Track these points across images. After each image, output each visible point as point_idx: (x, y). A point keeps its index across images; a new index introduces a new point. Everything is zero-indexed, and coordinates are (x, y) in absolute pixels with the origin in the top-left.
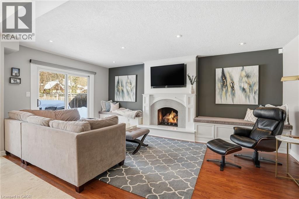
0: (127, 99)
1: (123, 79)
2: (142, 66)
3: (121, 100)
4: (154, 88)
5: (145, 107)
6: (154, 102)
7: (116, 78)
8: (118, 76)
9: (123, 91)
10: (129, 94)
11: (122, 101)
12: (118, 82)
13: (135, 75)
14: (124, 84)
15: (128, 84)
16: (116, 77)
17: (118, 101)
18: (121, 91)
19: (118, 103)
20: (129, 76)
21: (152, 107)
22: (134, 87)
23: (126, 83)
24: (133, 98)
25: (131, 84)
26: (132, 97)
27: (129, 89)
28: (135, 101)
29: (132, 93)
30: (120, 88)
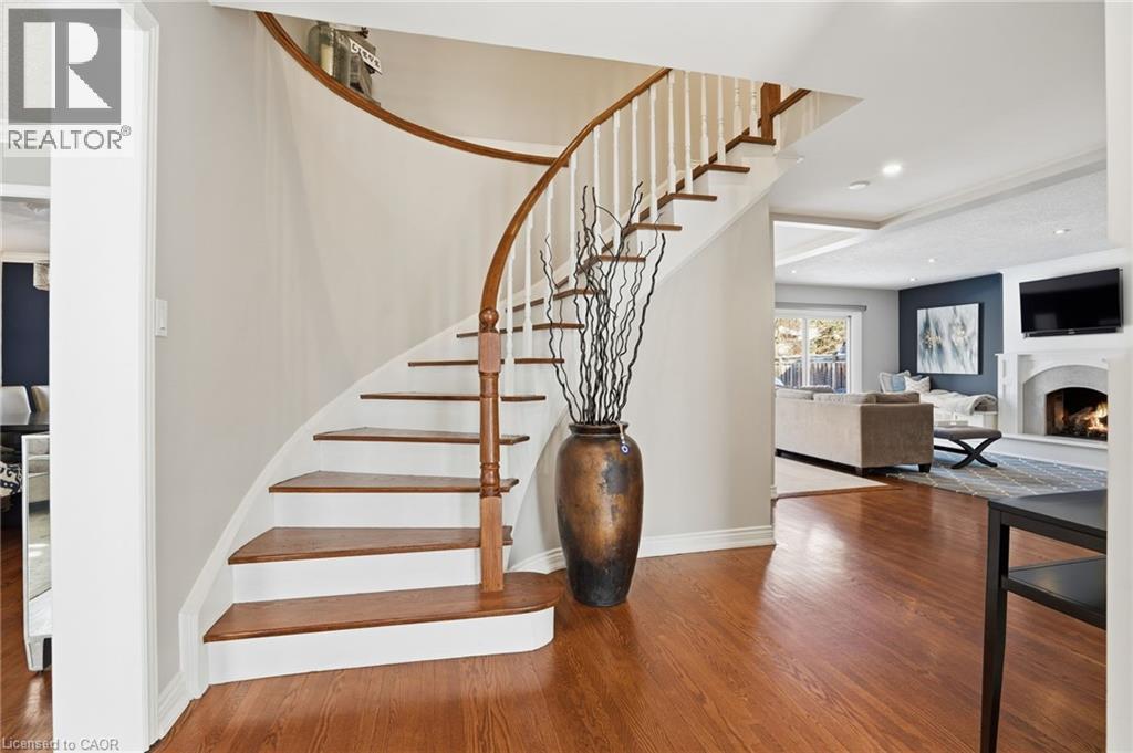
0: (952, 367)
1: (942, 315)
2: (996, 280)
3: (935, 370)
4: (1031, 336)
5: (1004, 386)
6: (1033, 373)
7: (921, 314)
8: (927, 308)
9: (940, 347)
10: (958, 354)
11: (940, 372)
12: (927, 325)
13: (977, 305)
14: (945, 329)
15: (954, 328)
16: (919, 311)
17: (928, 372)
18: (935, 346)
19: (927, 378)
20: (958, 307)
21: (1027, 387)
22: (974, 333)
23: (950, 326)
24: (972, 365)
25: (964, 327)
26: (968, 365)
27: (959, 341)
28: (976, 372)
29: (968, 352)
30: (933, 339)
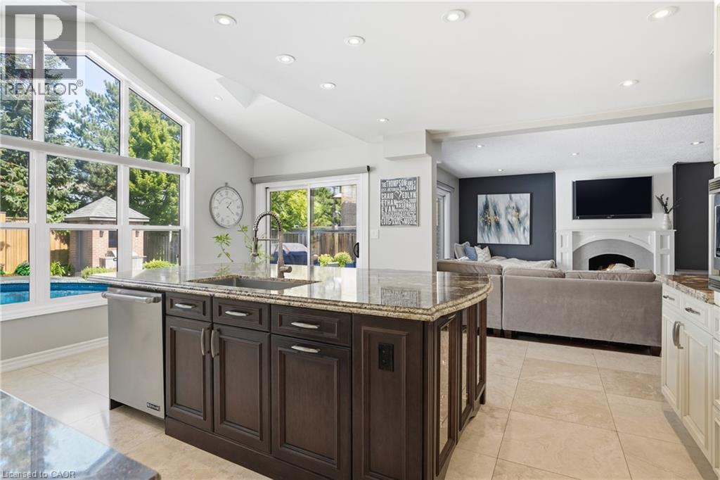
0: (507, 238)
1: (501, 200)
2: (550, 177)
3: (494, 241)
6: (581, 244)
7: (481, 199)
8: (487, 194)
9: (498, 224)
10: (513, 229)
11: (498, 243)
12: (486, 207)
13: (529, 194)
14: (502, 210)
15: (510, 210)
16: (479, 196)
17: (488, 242)
18: (493, 223)
19: (487, 248)
20: (513, 195)
21: (577, 254)
22: (526, 215)
23: (507, 208)
24: (525, 238)
25: (518, 210)
26: (521, 236)
27: (514, 220)
28: (529, 244)
29: (522, 229)
30: (492, 218)
